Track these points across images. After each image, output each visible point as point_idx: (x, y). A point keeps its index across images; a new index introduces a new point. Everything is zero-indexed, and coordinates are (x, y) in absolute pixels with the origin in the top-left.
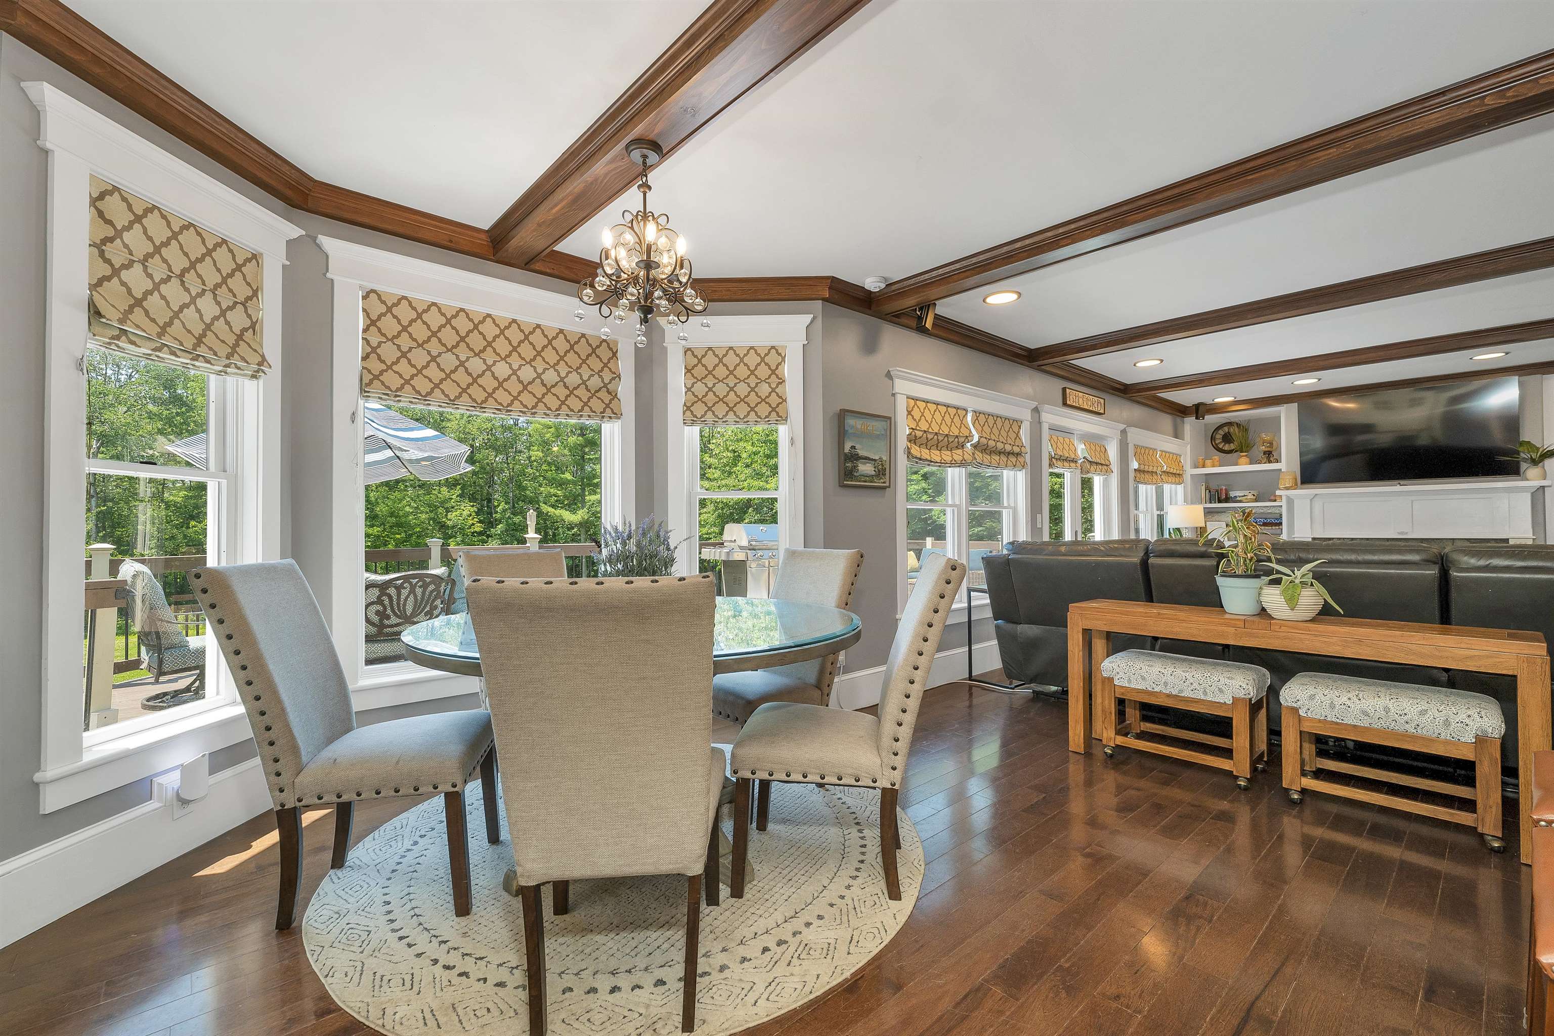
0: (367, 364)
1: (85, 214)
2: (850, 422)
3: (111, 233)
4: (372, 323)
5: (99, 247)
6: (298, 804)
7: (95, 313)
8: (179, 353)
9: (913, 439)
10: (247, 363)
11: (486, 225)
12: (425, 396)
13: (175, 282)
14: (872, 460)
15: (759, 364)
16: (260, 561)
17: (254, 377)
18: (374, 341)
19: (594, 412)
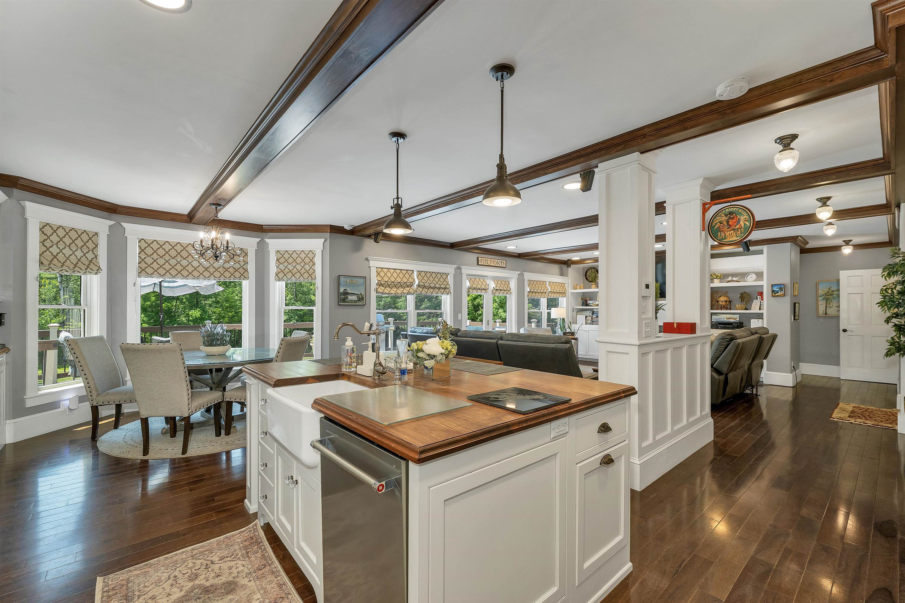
0: (140, 265)
1: (38, 233)
2: (342, 279)
3: (46, 237)
4: (142, 250)
5: (43, 243)
6: (97, 405)
7: (41, 263)
8: (68, 271)
9: (380, 284)
10: (93, 270)
11: (186, 213)
12: (163, 276)
13: (67, 248)
14: (356, 294)
15: (305, 257)
16: (99, 335)
17: (96, 274)
18: (143, 257)
19: (236, 277)
